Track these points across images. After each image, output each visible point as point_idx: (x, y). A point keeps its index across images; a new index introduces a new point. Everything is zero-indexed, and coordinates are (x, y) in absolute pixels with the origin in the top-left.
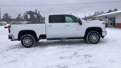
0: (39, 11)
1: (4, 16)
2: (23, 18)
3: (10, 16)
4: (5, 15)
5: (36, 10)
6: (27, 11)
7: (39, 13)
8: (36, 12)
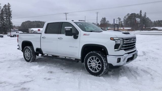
0: (145, 13)
1: (102, 21)
2: (123, 23)
3: (108, 21)
4: (103, 19)
5: (141, 12)
6: (128, 14)
7: (145, 15)
8: (141, 15)
